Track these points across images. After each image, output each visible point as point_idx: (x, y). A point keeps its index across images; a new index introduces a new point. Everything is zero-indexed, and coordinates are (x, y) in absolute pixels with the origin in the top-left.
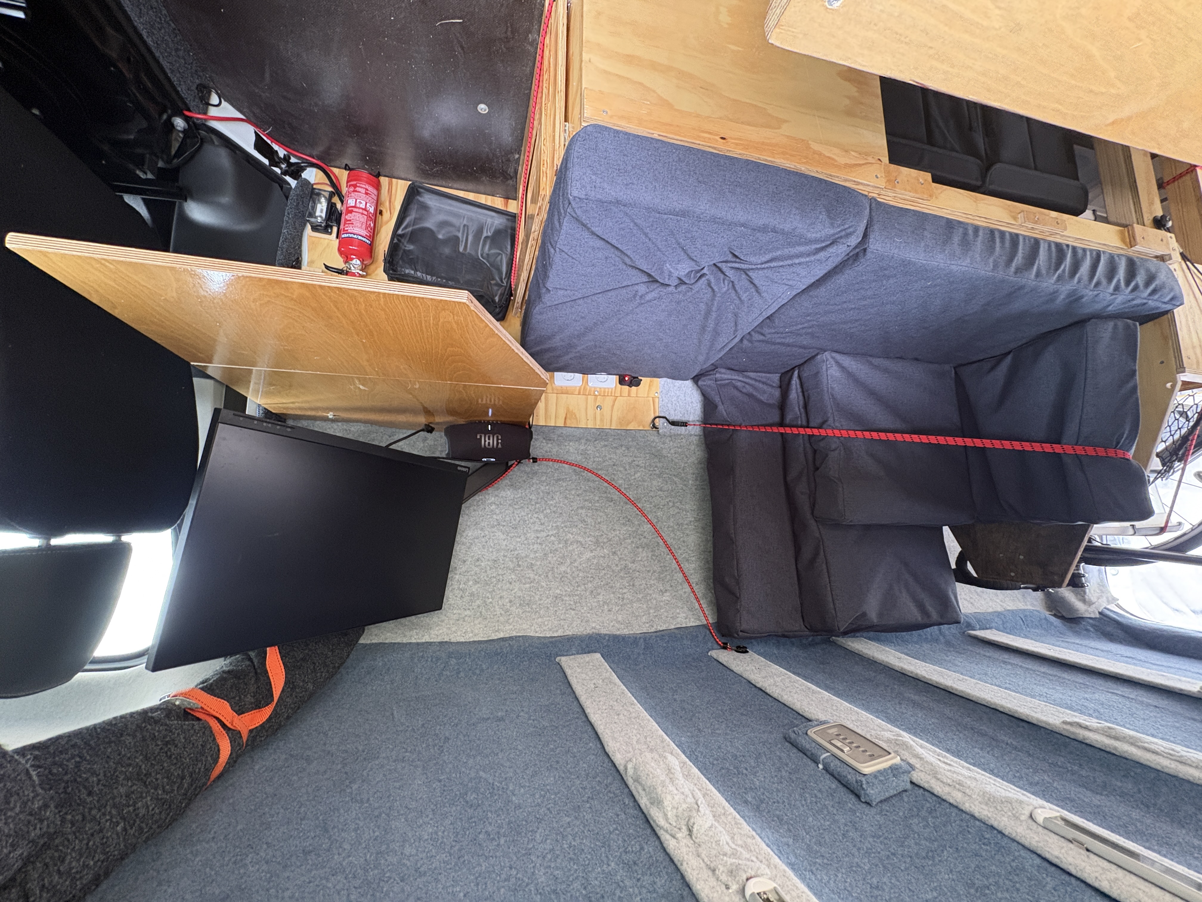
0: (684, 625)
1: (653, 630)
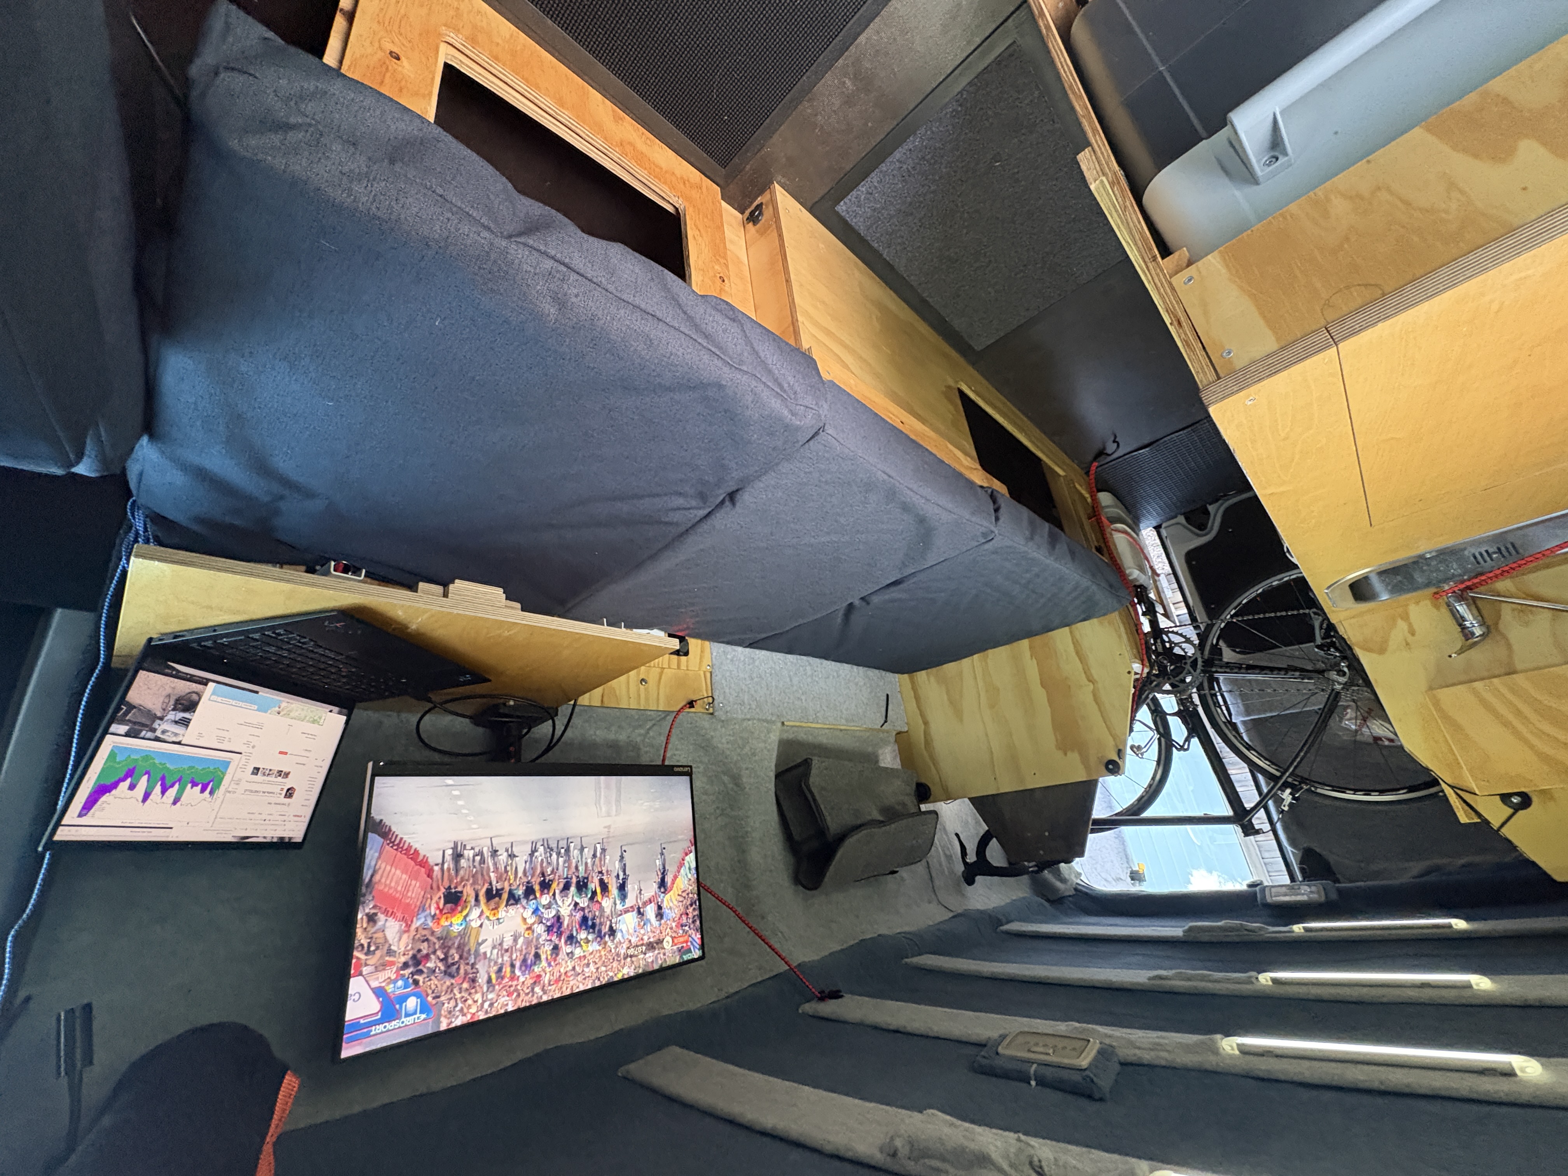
0: (760, 979)
1: (723, 995)
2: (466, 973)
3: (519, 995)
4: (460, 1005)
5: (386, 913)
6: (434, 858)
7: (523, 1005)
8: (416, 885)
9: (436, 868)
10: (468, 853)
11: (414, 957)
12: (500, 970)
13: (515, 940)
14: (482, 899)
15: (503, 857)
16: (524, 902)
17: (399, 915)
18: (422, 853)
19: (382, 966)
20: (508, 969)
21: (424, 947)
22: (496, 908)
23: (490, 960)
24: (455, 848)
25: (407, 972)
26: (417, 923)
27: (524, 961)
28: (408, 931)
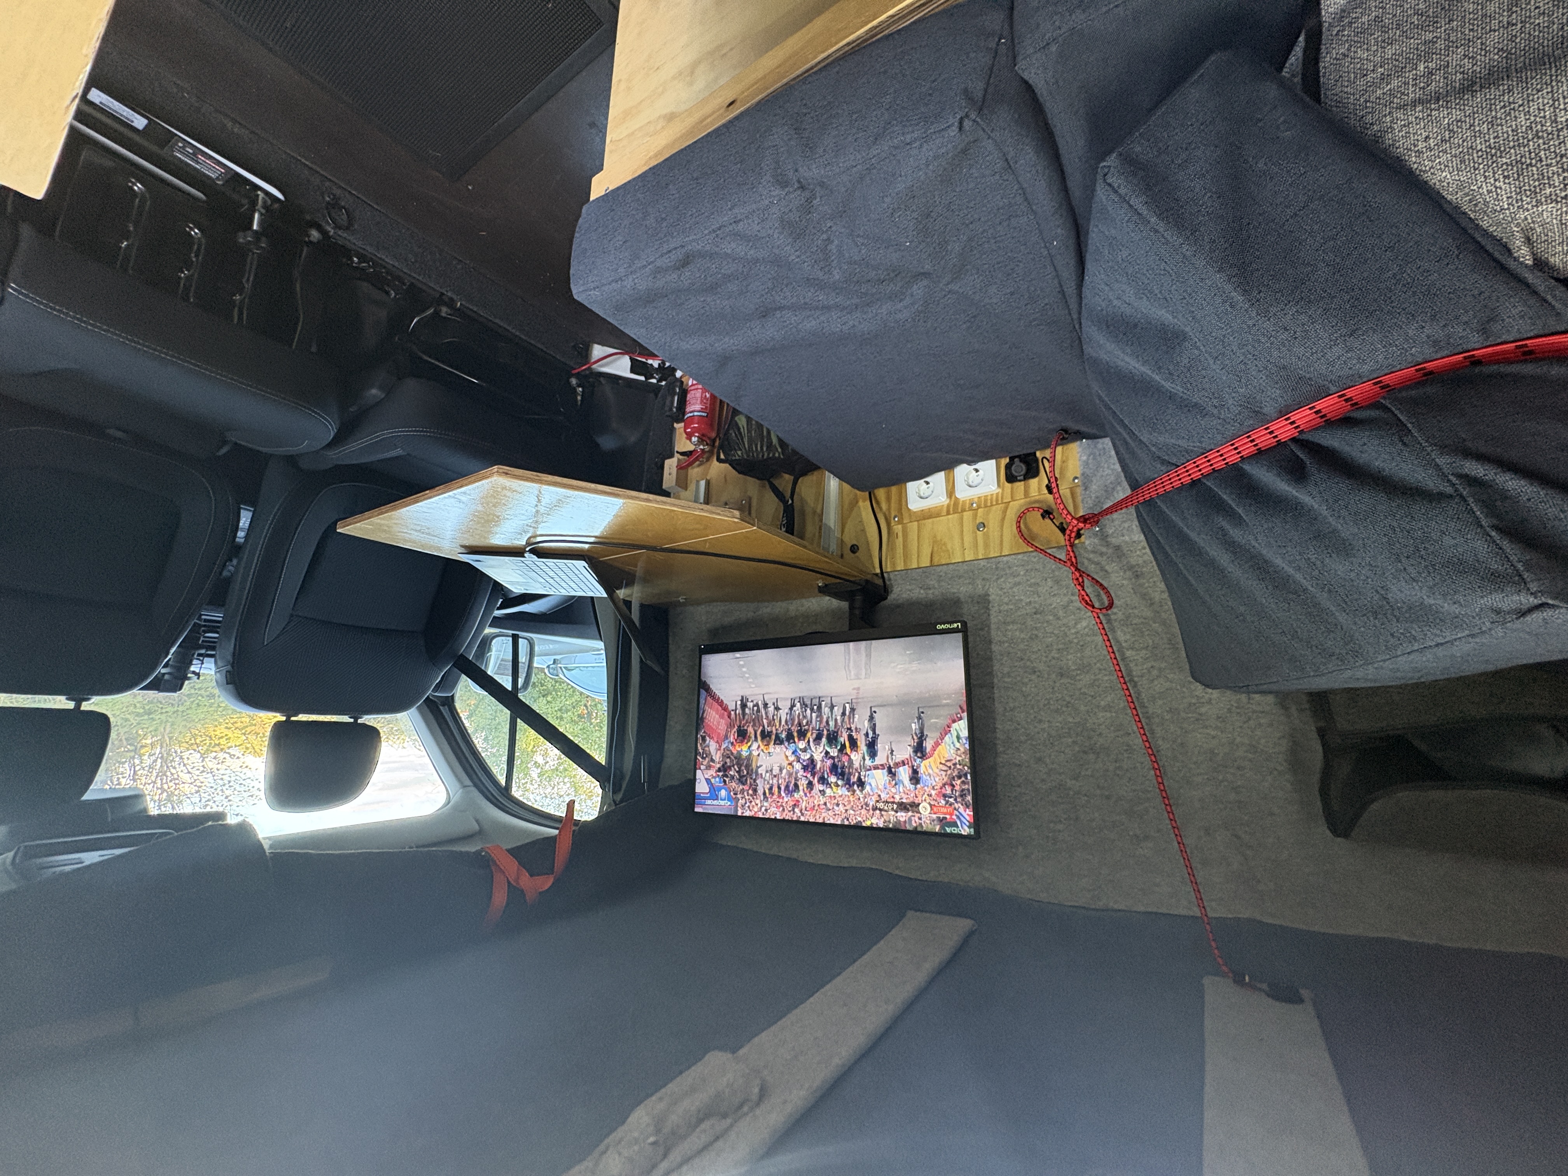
2: (751, 785)
3: (784, 810)
4: (748, 804)
5: (709, 736)
6: (731, 706)
7: (787, 818)
8: (723, 722)
9: (733, 713)
10: (750, 705)
11: (723, 766)
12: (771, 789)
13: (781, 770)
14: (759, 738)
15: (771, 709)
16: (786, 744)
17: (716, 739)
18: (725, 702)
19: (709, 767)
20: (776, 790)
21: (728, 760)
22: (768, 745)
23: (765, 780)
24: (742, 700)
25: (721, 774)
26: (724, 746)
27: (787, 787)
28: (720, 750)
